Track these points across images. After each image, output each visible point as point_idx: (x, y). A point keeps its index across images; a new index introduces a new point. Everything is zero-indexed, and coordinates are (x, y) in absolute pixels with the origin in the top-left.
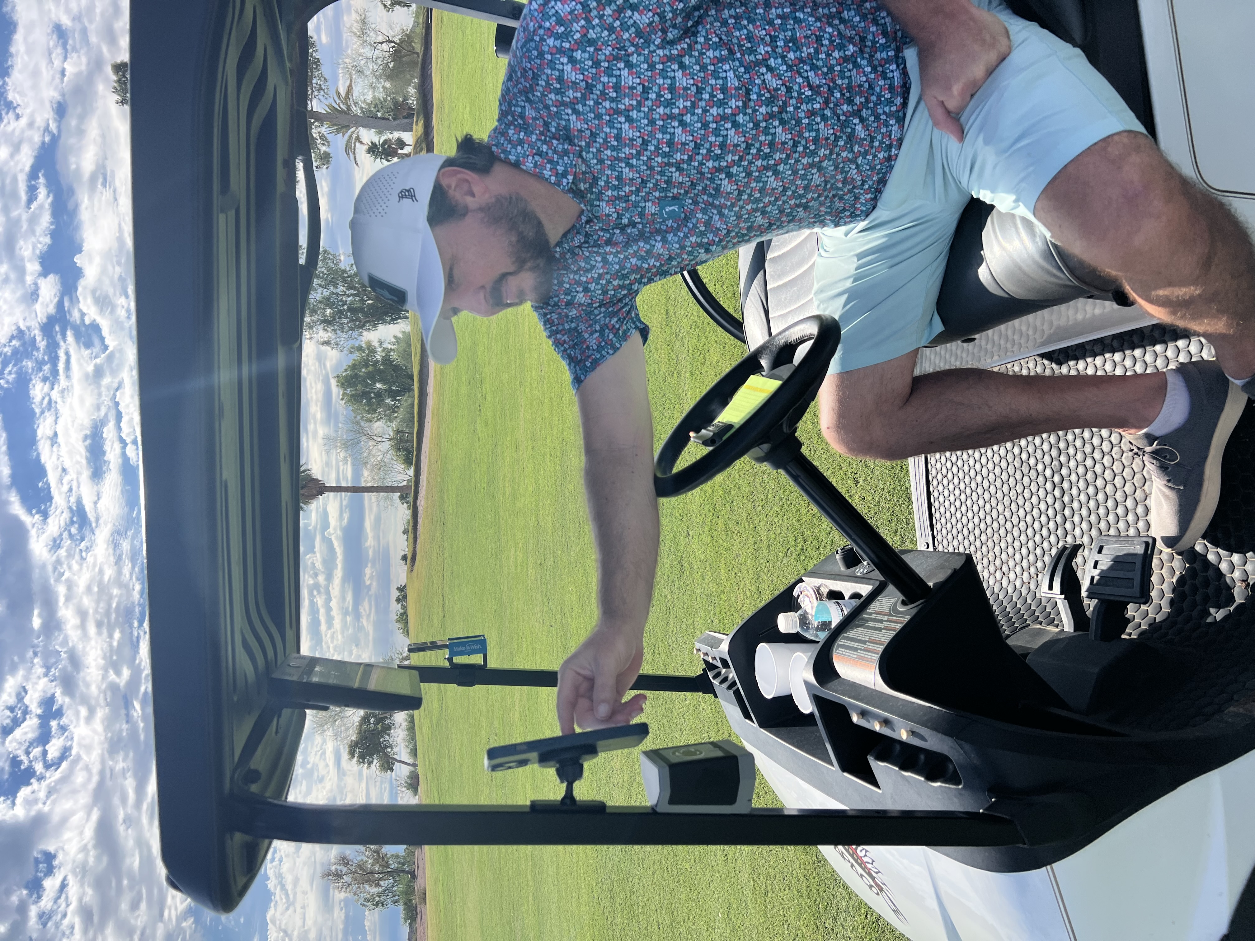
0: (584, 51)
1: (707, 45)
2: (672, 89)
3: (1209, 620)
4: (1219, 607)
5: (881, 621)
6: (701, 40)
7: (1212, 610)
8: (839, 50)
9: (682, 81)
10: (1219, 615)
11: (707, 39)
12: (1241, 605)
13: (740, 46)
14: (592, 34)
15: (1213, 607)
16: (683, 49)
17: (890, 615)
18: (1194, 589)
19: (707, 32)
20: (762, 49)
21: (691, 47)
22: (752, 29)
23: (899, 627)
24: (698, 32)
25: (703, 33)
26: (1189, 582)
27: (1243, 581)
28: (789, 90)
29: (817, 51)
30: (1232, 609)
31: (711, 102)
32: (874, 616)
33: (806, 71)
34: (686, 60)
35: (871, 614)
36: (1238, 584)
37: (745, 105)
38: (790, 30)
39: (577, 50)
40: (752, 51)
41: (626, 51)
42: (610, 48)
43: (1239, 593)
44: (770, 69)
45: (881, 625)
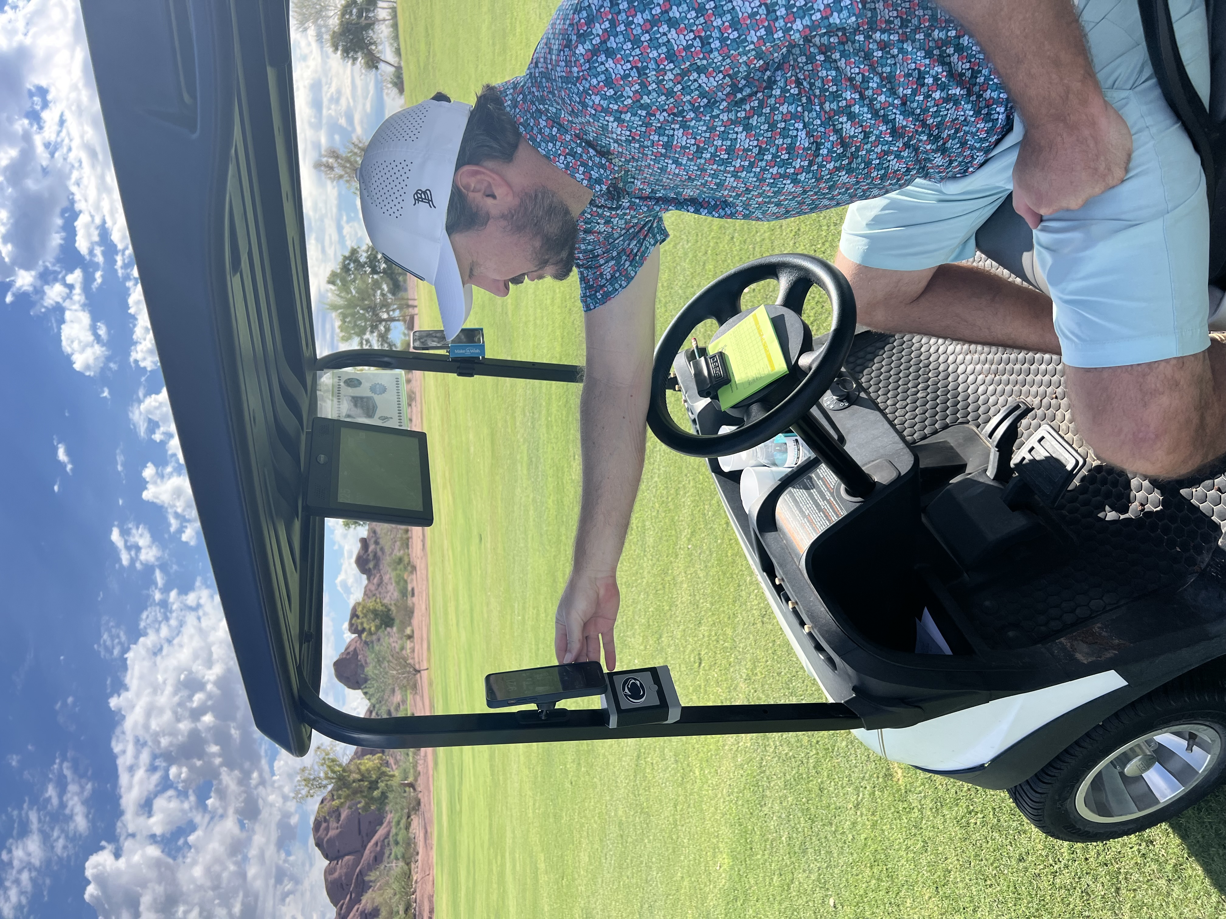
0: (635, 115)
1: (783, 99)
2: (730, 150)
3: (1101, 515)
4: (1113, 509)
5: (824, 497)
6: (777, 92)
7: (1107, 508)
8: (942, 90)
9: (743, 140)
10: (1111, 515)
11: (784, 90)
12: (1130, 519)
13: (823, 90)
14: (646, 100)
15: (1110, 506)
16: (752, 108)
17: (832, 494)
18: (1104, 482)
19: (786, 82)
20: (848, 95)
21: (762, 104)
22: (843, 66)
23: (835, 519)
24: (775, 82)
25: (781, 84)
26: (1104, 473)
27: (1142, 505)
28: (867, 135)
29: (915, 93)
30: (1122, 517)
31: (773, 163)
32: (820, 483)
33: (895, 114)
34: (754, 121)
35: (819, 478)
36: (1137, 503)
37: (811, 164)
38: (890, 65)
39: (626, 113)
40: (836, 96)
41: (684, 117)
42: (665, 114)
43: (1133, 510)
44: (851, 117)
45: (822, 503)
